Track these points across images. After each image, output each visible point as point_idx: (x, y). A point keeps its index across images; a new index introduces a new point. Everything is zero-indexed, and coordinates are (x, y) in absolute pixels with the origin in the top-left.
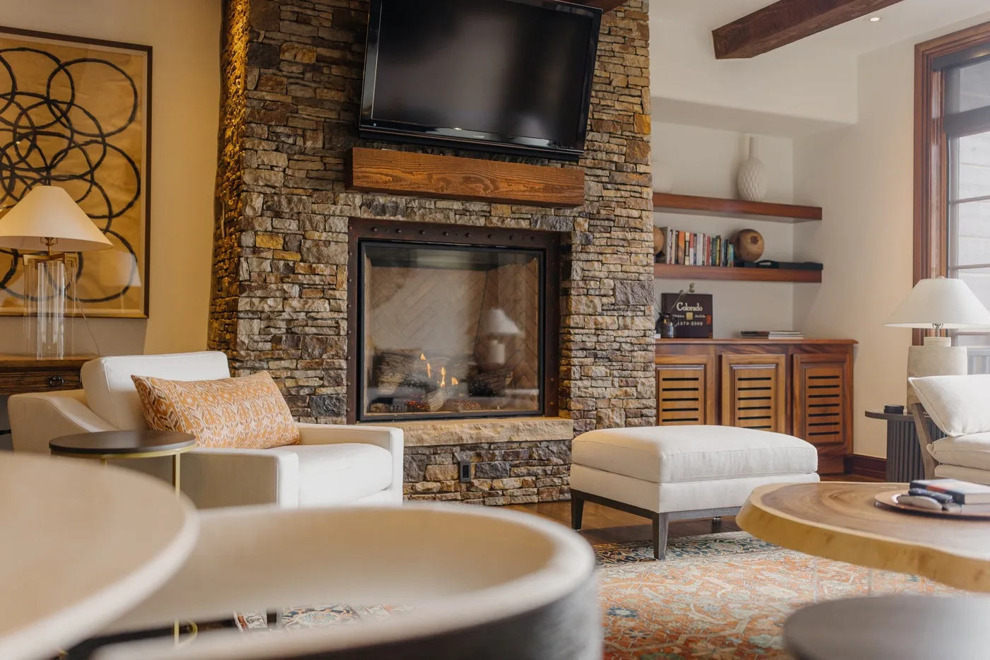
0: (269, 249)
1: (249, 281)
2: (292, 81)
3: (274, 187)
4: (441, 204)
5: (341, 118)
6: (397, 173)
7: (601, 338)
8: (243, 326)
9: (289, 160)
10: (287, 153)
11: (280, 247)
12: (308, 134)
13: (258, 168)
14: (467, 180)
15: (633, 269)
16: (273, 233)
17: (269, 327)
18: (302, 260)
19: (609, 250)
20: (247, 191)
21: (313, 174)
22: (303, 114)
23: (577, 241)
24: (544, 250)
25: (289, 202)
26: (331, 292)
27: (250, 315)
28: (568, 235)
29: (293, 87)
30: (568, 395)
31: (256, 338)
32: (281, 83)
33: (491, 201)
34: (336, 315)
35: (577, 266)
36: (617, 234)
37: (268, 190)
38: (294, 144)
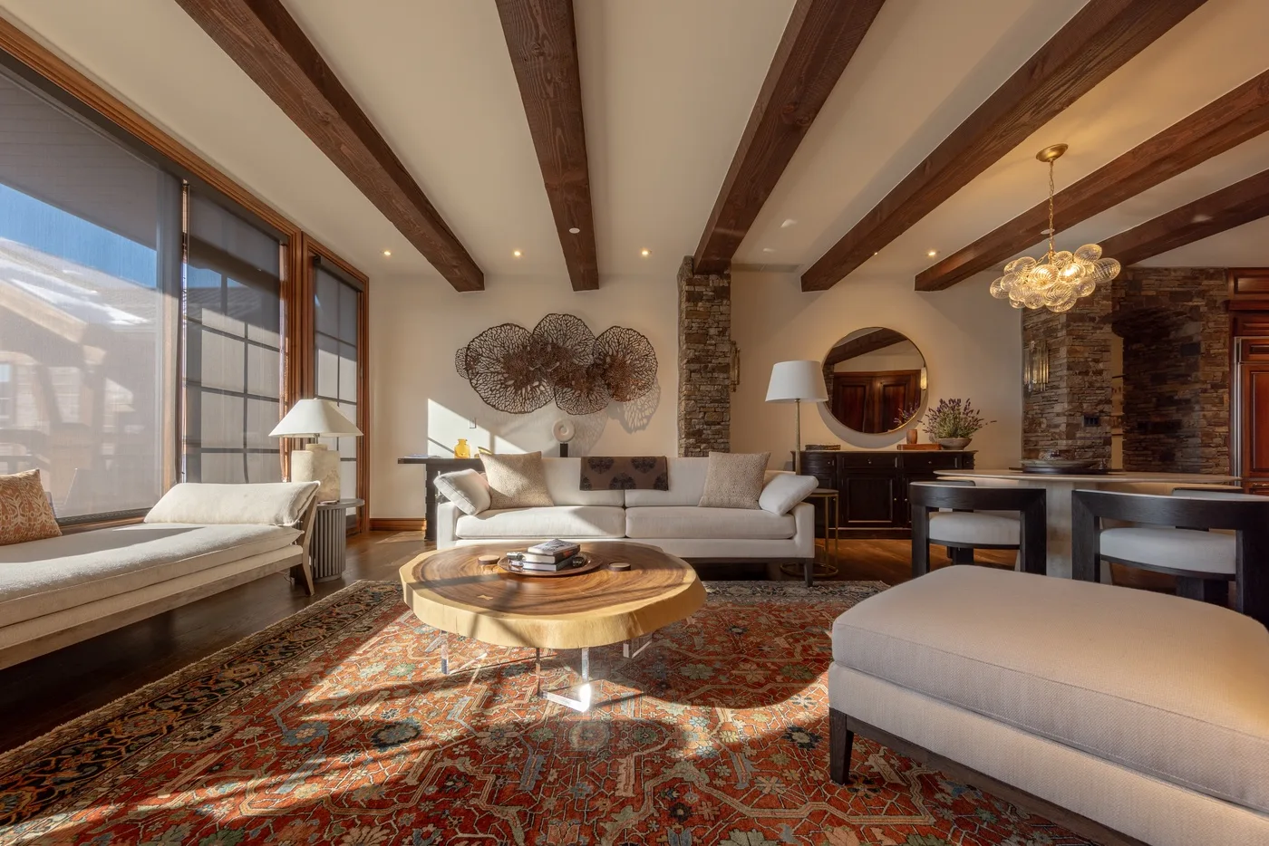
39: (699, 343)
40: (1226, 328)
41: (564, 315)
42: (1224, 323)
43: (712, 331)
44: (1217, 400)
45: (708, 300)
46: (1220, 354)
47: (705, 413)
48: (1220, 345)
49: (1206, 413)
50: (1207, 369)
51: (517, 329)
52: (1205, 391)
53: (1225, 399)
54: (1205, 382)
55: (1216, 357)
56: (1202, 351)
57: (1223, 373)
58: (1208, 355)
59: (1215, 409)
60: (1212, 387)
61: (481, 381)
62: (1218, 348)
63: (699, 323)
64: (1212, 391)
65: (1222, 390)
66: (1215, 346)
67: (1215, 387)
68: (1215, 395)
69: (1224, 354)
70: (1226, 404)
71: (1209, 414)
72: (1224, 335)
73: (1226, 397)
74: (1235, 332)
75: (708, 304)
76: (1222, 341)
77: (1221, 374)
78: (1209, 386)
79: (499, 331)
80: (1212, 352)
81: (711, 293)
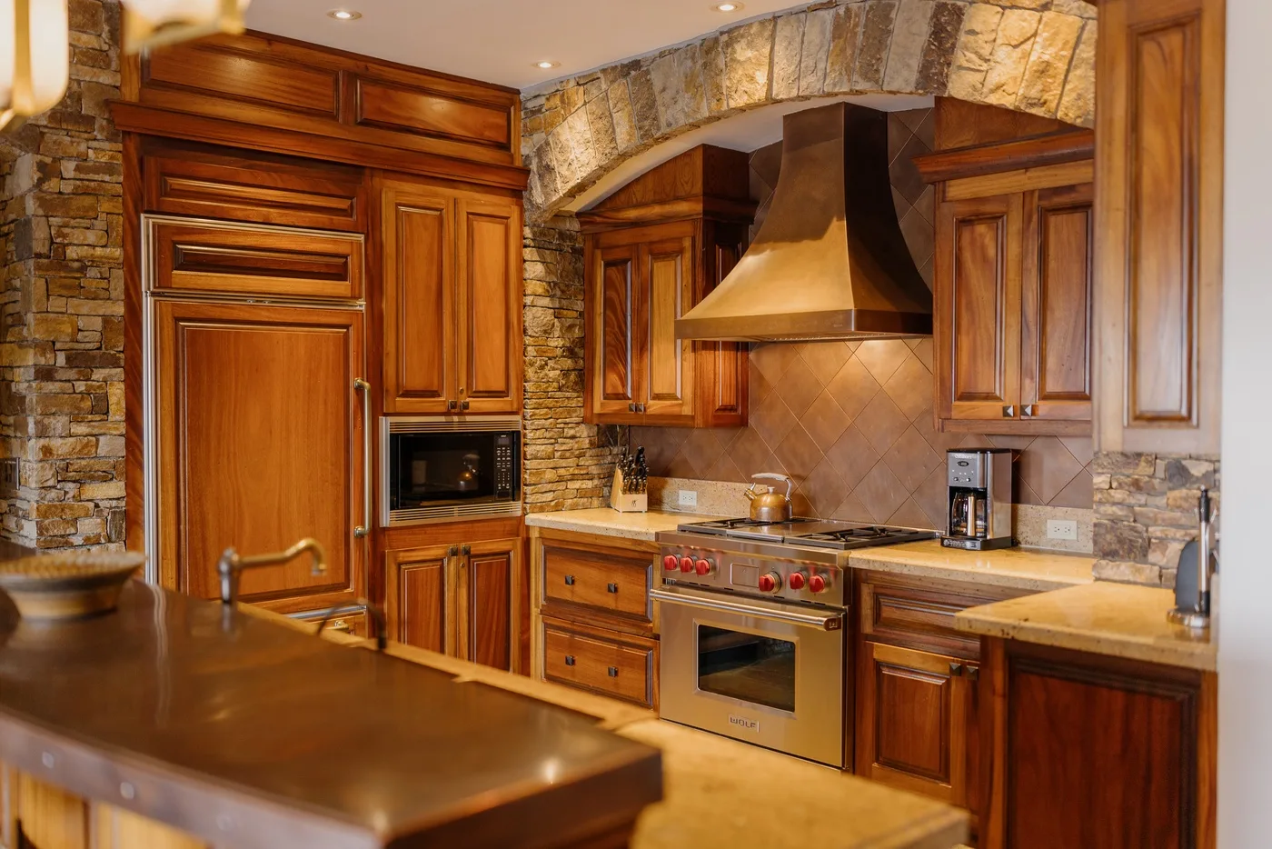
40: (115, 182)
42: (109, 168)
44: (87, 404)
46: (95, 262)
48: (91, 237)
49: (57, 444)
50: (56, 304)
52: (45, 374)
53: (113, 400)
54: (51, 346)
55: (83, 269)
56: (39, 242)
57: (107, 320)
58: (55, 258)
59: (81, 429)
60: (72, 360)
62: (85, 242)
64: (72, 374)
65: (99, 374)
66: (77, 236)
67: (81, 361)
68: (81, 386)
69: (111, 264)
70: (117, 414)
71: (61, 446)
72: (105, 206)
73: (117, 393)
74: (141, 200)
76: (100, 224)
77: (98, 323)
78: (61, 360)
80: (72, 253)
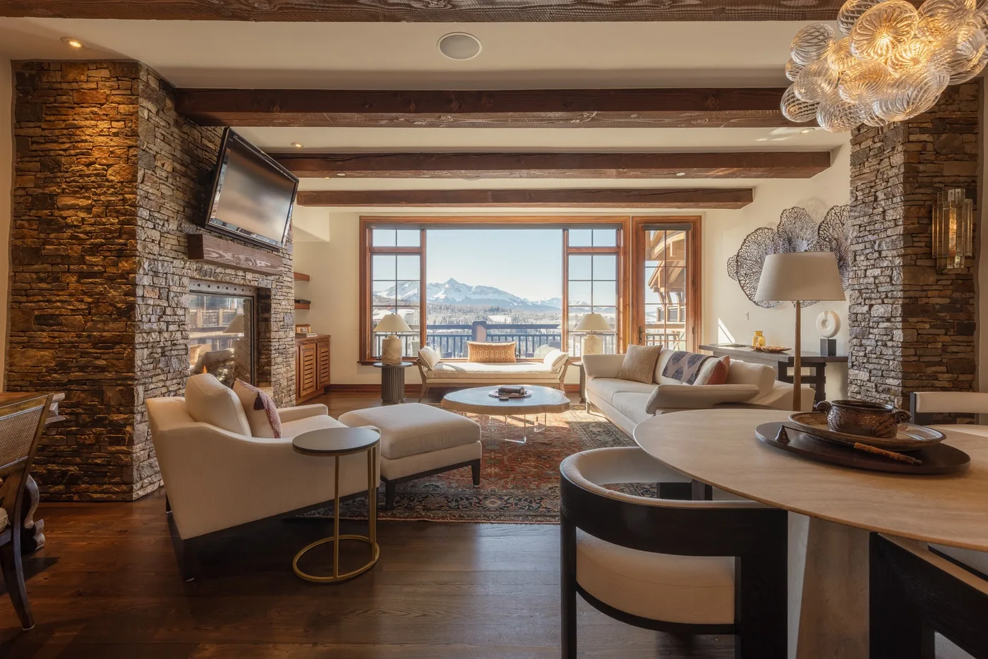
0: (151, 298)
1: (141, 321)
2: (161, 181)
3: (155, 255)
4: (228, 271)
5: (186, 212)
6: (221, 252)
7: (281, 343)
8: (138, 353)
9: (161, 236)
10: (160, 231)
11: (157, 297)
12: (171, 220)
13: (144, 240)
14: (247, 260)
15: (289, 307)
16: (153, 286)
17: (152, 353)
18: (169, 306)
19: (282, 298)
20: (139, 256)
21: (174, 248)
22: (167, 206)
23: (273, 292)
24: (253, 297)
25: (162, 266)
26: (183, 326)
27: (142, 346)
28: (269, 290)
29: (162, 186)
30: (270, 374)
31: (146, 362)
32: (155, 182)
33: (245, 270)
34: (185, 341)
35: (273, 305)
36: (284, 290)
37: (152, 257)
38: (163, 225)
39: (864, 216)
41: (793, 208)
43: (881, 196)
45: (875, 156)
47: (871, 306)
51: (766, 230)
61: (748, 281)
63: (862, 190)
75: (874, 161)
79: (756, 236)
81: (879, 145)
